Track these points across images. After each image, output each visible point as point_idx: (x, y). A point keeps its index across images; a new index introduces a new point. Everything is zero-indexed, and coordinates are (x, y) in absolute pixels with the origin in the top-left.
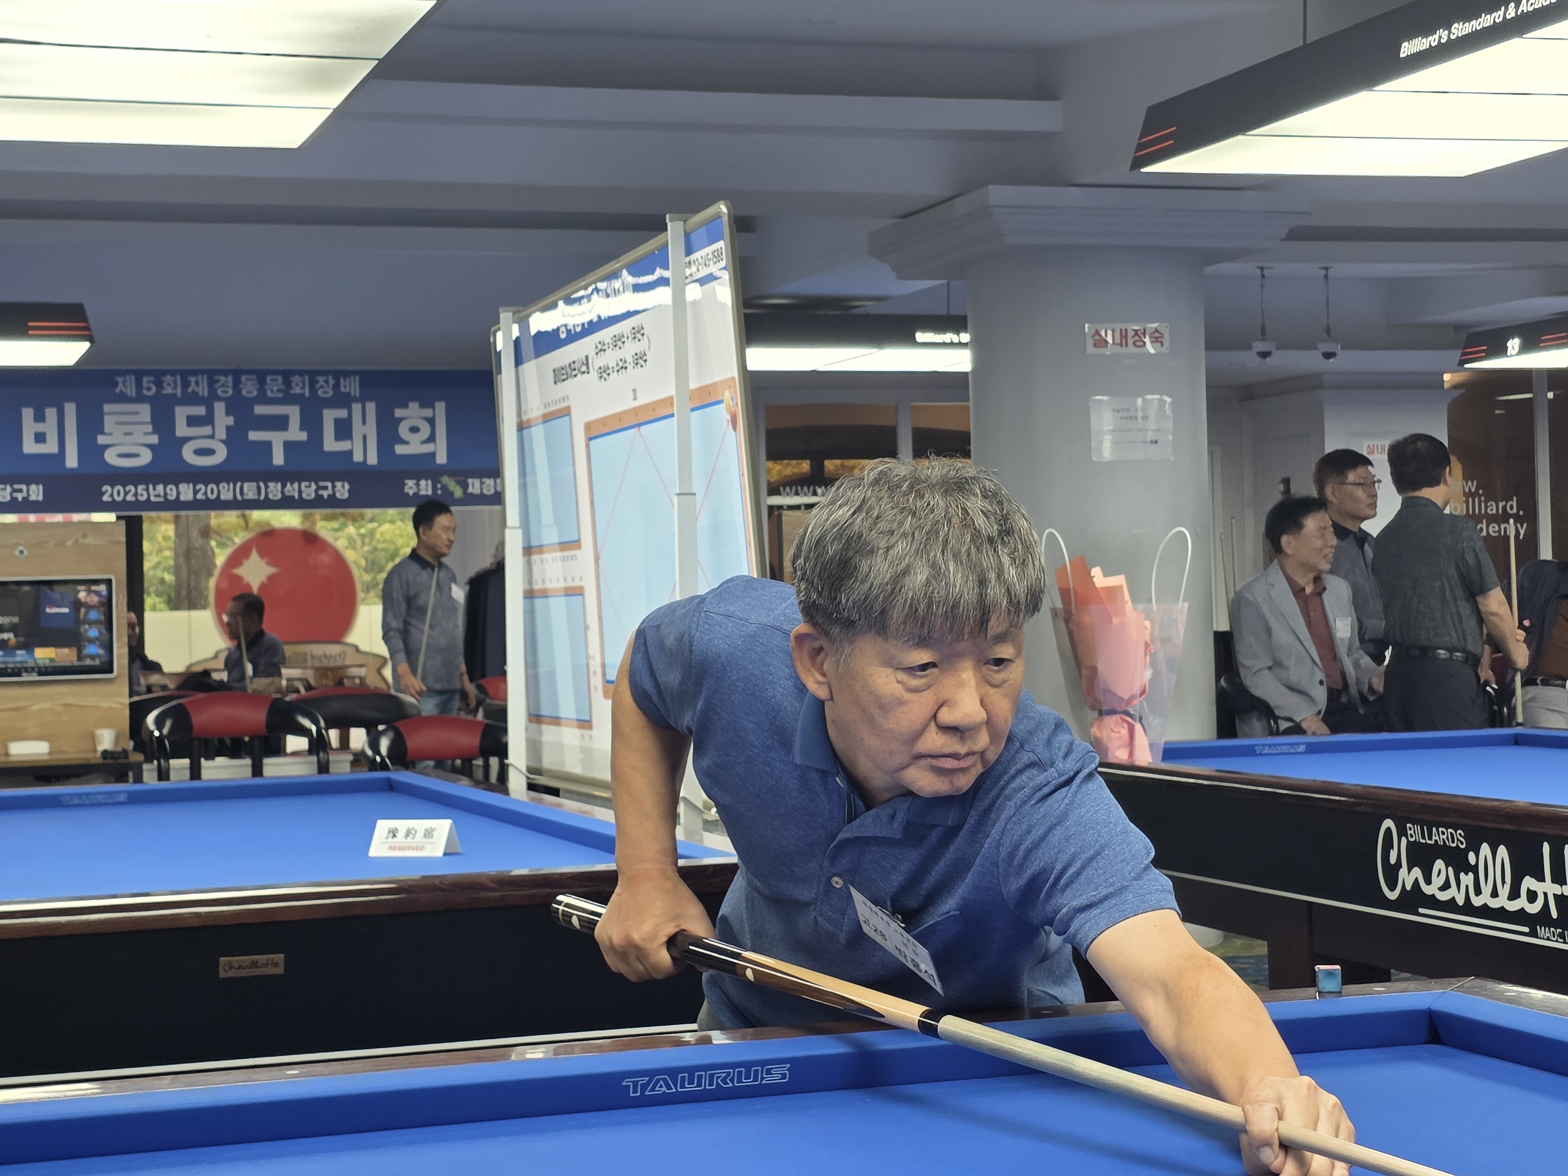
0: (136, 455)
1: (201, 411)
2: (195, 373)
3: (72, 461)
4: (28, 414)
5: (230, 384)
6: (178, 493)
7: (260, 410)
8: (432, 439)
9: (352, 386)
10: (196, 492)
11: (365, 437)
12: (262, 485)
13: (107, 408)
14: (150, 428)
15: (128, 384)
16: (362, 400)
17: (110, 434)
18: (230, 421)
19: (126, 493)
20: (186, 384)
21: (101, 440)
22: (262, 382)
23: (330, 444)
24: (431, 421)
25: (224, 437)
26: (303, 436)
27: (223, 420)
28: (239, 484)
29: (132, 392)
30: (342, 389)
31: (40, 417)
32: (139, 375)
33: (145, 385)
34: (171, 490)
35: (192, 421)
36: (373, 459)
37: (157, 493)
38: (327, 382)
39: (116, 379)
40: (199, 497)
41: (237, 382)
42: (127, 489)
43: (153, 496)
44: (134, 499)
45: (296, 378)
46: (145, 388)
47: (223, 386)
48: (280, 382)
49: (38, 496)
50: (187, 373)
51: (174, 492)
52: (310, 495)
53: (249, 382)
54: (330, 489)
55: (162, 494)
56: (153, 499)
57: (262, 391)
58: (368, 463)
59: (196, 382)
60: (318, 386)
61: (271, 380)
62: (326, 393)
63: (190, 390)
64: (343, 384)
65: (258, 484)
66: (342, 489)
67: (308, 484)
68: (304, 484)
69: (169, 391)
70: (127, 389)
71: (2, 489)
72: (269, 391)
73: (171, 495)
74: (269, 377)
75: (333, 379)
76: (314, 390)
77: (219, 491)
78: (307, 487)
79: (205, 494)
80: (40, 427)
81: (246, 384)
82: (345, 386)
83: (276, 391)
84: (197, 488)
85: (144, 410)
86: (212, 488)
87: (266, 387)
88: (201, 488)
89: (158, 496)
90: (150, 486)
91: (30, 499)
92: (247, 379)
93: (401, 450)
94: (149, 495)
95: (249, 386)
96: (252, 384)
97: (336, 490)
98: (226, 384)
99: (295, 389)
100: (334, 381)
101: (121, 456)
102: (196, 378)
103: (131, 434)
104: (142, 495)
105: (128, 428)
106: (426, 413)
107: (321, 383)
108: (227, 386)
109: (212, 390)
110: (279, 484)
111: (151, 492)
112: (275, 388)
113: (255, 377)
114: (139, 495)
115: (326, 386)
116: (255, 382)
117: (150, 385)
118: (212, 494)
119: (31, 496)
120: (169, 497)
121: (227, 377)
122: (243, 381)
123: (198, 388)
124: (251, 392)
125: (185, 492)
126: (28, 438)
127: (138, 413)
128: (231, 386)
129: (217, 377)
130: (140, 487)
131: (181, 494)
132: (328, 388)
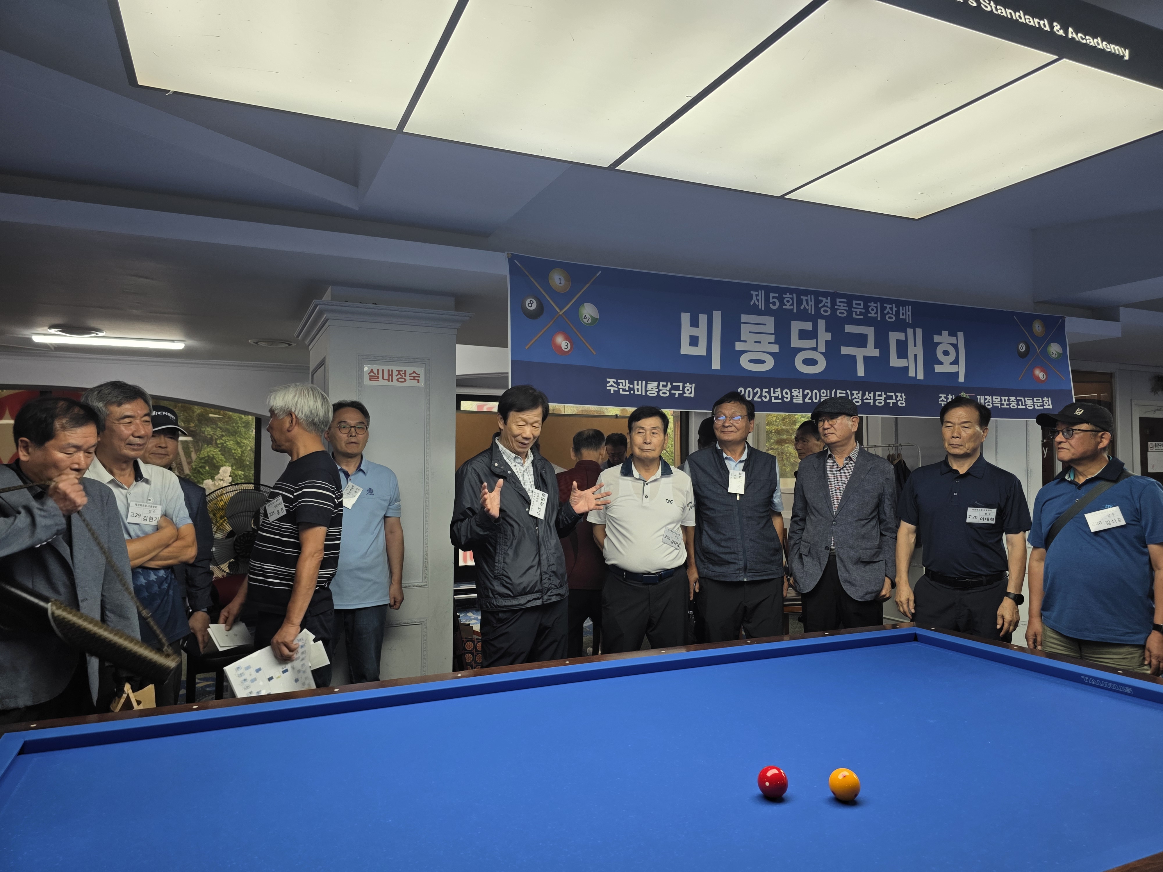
0: (763, 362)
1: (808, 326)
2: (806, 293)
3: (716, 365)
4: (685, 318)
5: (829, 305)
6: (792, 396)
7: (849, 329)
8: (956, 362)
9: (906, 314)
10: (804, 396)
11: (916, 356)
12: (848, 391)
13: (744, 318)
14: (772, 339)
15: (759, 298)
16: (914, 326)
17: (745, 341)
18: (828, 336)
19: (755, 394)
20: (800, 302)
21: (739, 346)
22: (850, 305)
23: (895, 362)
24: (956, 346)
25: (824, 351)
26: (876, 353)
27: (824, 336)
28: (834, 390)
29: (762, 306)
30: (901, 317)
31: (694, 323)
32: (768, 290)
33: (771, 300)
34: (787, 393)
35: (804, 335)
36: (921, 376)
37: (777, 395)
38: (891, 309)
39: (752, 292)
40: (807, 400)
41: (834, 303)
42: (755, 391)
43: (773, 398)
44: (760, 400)
45: (872, 304)
46: (771, 303)
47: (824, 306)
48: (862, 306)
49: (690, 393)
50: (800, 293)
51: (789, 396)
52: (881, 403)
53: (842, 304)
54: (894, 398)
55: (780, 397)
56: (773, 401)
57: (850, 313)
58: (918, 378)
59: (807, 301)
60: (885, 312)
61: (857, 304)
62: (891, 318)
63: (802, 308)
64: (901, 312)
65: (846, 392)
66: (901, 399)
67: (880, 393)
68: (877, 393)
69: (788, 307)
70: (758, 302)
71: (663, 386)
72: (854, 313)
73: (787, 398)
74: (855, 302)
75: (895, 308)
76: (883, 315)
77: (820, 396)
78: (879, 396)
79: (811, 398)
80: (694, 332)
81: (840, 306)
82: (903, 313)
83: (858, 313)
84: (805, 393)
85: (770, 322)
86: (816, 393)
87: (853, 309)
88: (808, 393)
89: (776, 398)
90: (772, 389)
91: (685, 395)
92: (840, 302)
93: (938, 369)
94: (770, 397)
95: (842, 307)
96: (843, 306)
97: (898, 399)
98: (826, 304)
99: (871, 313)
100: (896, 309)
101: (752, 361)
102: (807, 298)
103: (760, 342)
104: (765, 397)
105: (758, 337)
106: (953, 340)
107: (888, 309)
108: (827, 307)
109: (817, 309)
110: (861, 392)
111: (772, 395)
112: (858, 311)
113: (845, 300)
114: (764, 396)
115: (891, 312)
116: (846, 305)
117: (775, 300)
118: (816, 399)
119: (686, 394)
120: (785, 399)
121: (827, 299)
122: (838, 303)
123: (808, 306)
124: (843, 313)
125: (797, 396)
126: (685, 341)
127: (766, 325)
128: (830, 306)
129: (820, 298)
130: (764, 390)
131: (794, 398)
132: (892, 314)
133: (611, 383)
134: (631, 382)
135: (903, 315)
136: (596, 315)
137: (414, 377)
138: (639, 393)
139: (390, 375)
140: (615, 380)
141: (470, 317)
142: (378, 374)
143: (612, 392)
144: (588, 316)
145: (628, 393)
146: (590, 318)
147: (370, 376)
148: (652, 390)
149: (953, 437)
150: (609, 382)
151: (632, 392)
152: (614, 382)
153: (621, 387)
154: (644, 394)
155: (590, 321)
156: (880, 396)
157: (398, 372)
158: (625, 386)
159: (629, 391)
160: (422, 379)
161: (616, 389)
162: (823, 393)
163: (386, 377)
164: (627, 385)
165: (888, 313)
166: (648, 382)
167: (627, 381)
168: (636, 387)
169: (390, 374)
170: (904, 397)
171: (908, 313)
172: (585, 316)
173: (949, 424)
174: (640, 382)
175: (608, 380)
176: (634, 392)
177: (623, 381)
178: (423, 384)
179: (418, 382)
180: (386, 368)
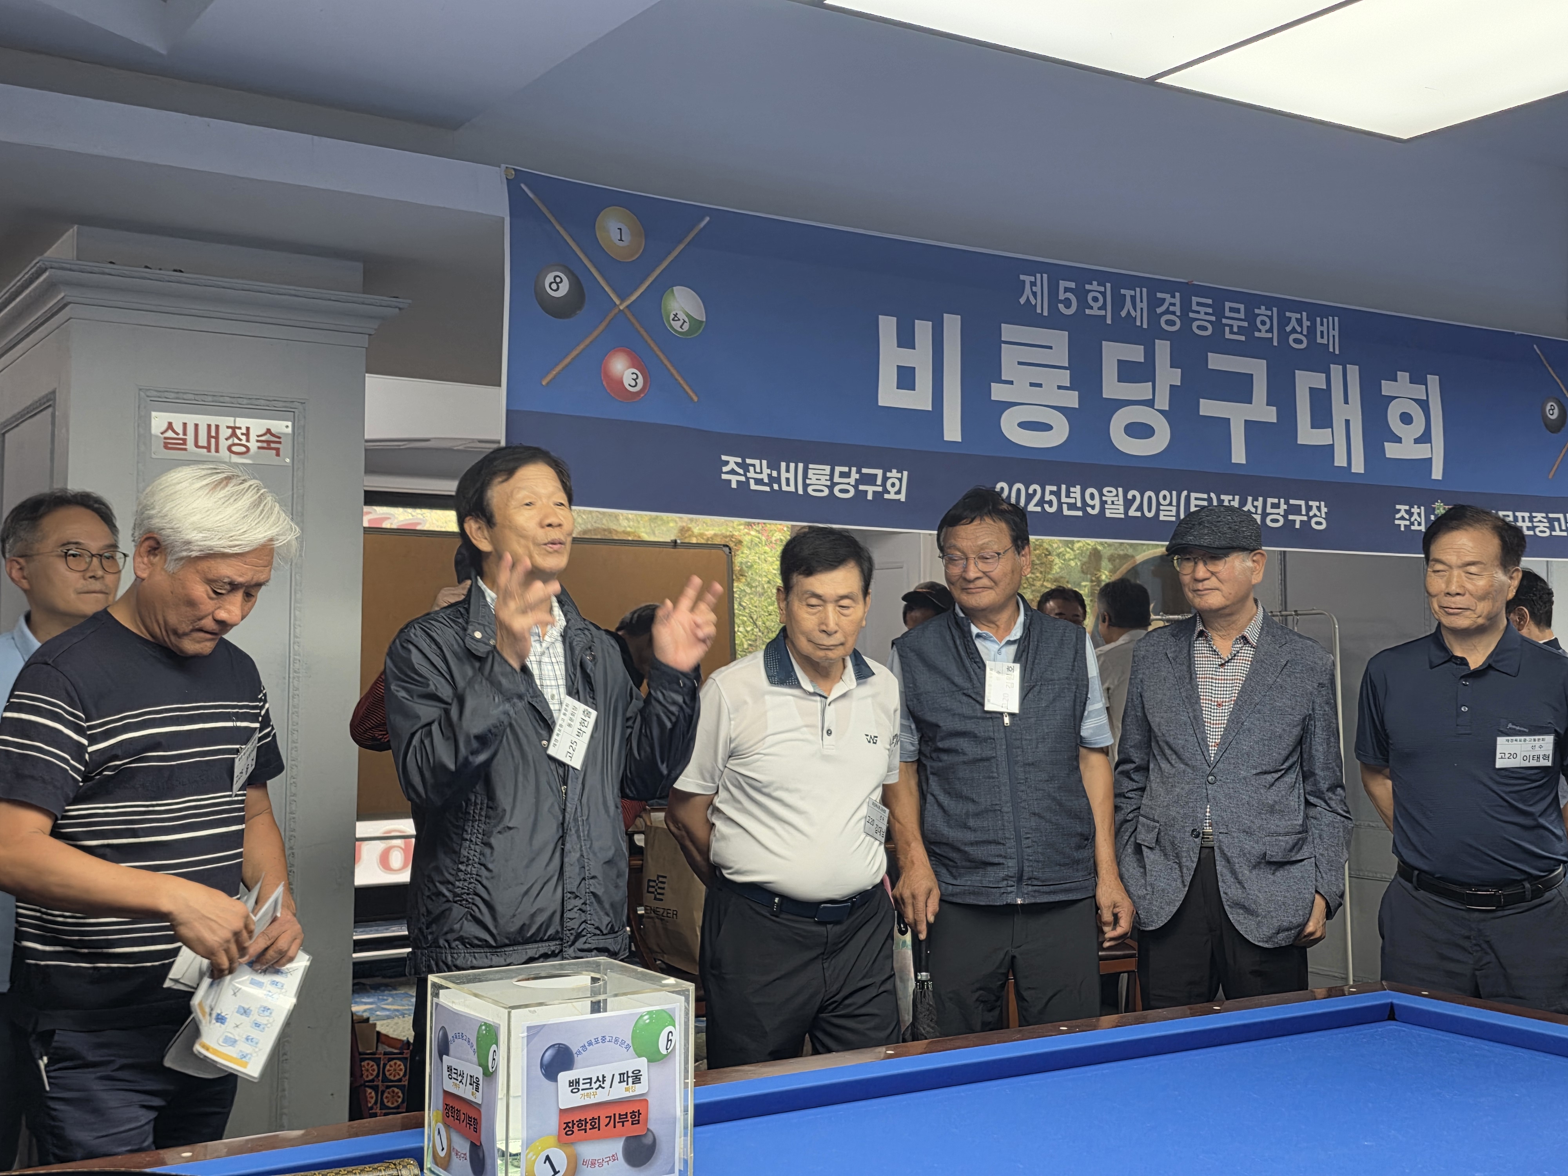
0: (1047, 427)
1: (1135, 353)
2: (1133, 282)
3: (952, 431)
4: (887, 326)
5: (1177, 309)
6: (1103, 503)
7: (1217, 362)
8: (1425, 438)
9: (1331, 335)
10: (1128, 503)
11: (1347, 422)
12: (1213, 495)
13: (1008, 331)
14: (1064, 377)
15: (1037, 289)
16: (1343, 361)
17: (1011, 383)
18: (1176, 377)
19: (1030, 497)
20: (1118, 302)
21: (998, 392)
22: (1219, 313)
23: (1305, 432)
24: (1424, 405)
25: (1167, 408)
26: (1270, 415)
27: (1167, 375)
28: (1185, 493)
29: (1043, 307)
30: (1319, 340)
31: (906, 340)
32: (1056, 273)
33: (1062, 296)
34: (1092, 496)
35: (1127, 372)
36: (1358, 467)
37: (1073, 501)
38: (1299, 322)
39: (1022, 277)
40: (1132, 513)
41: (1186, 307)
42: (1031, 491)
43: (1065, 507)
44: (1039, 509)
45: (1263, 310)
46: (1061, 302)
47: (1167, 312)
48: (1242, 316)
49: (898, 492)
50: (1120, 281)
51: (1097, 502)
52: (1277, 521)
53: (1203, 310)
54: (1304, 512)
55: (1079, 504)
56: (1066, 512)
57: (1218, 327)
58: (1353, 471)
59: (1133, 298)
60: (1288, 329)
61: (1232, 310)
62: (1298, 342)
63: (1123, 314)
64: (1319, 328)
65: (1209, 495)
66: (1318, 514)
67: (1276, 501)
68: (1270, 500)
69: (1095, 312)
70: (1036, 299)
71: (843, 475)
72: (1227, 329)
73: (1093, 507)
74: (1228, 305)
75: (1308, 320)
76: (1284, 336)
77: (1159, 504)
78: (1274, 506)
79: (1140, 508)
80: (907, 358)
81: (1198, 312)
82: (1322, 332)
83: (1235, 329)
84: (1130, 497)
85: (1060, 340)
86: (1150, 498)
87: (1224, 321)
88: (1134, 497)
89: (1072, 506)
90: (1064, 487)
91: (886, 496)
92: (1198, 304)
93: (1392, 451)
94: (1060, 504)
95: (1202, 316)
96: (1206, 314)
97: (1311, 514)
98: (1172, 308)
99: (1260, 331)
100: (1309, 323)
101: (1024, 425)
102: (1133, 293)
103: (1040, 385)
104: (1050, 503)
105: (1037, 374)
106: (1419, 391)
107: (1293, 322)
108: (1174, 313)
109: (1154, 318)
110: (1237, 497)
111: (1064, 499)
112: (1235, 324)
113: (1210, 301)
114: (1047, 502)
115: (1299, 329)
116: (1210, 310)
117: (1069, 295)
118: (1150, 510)
119: (889, 493)
120: (1089, 509)
121: (1173, 297)
122: (1195, 307)
123: (1135, 310)
124: (1205, 328)
125: (1113, 502)
126: (887, 377)
127: (1051, 348)
128: (1178, 314)
129: (1159, 295)
130: (1049, 488)
131: (1106, 506)
132: (1301, 333)
133: (732, 466)
134: (774, 465)
135: (1322, 337)
136: (699, 314)
137: (268, 442)
138: (792, 489)
139: (213, 437)
140: (739, 460)
141: (400, 309)
142: (185, 434)
143: (734, 485)
144: (682, 316)
145: (767, 489)
146: (687, 320)
147: (166, 438)
148: (818, 482)
149: (1448, 594)
150: (727, 463)
151: (776, 487)
152: (736, 463)
153: (751, 474)
154: (800, 492)
155: (686, 327)
156: (1276, 506)
157: (230, 431)
158: (761, 473)
159: (770, 485)
160: (286, 447)
161: (743, 479)
162: (1165, 498)
163: (203, 441)
164: (766, 471)
165: (1294, 331)
166: (811, 466)
167: (764, 462)
168: (784, 475)
169: (213, 434)
170: (1324, 510)
171: (1331, 332)
172: (676, 315)
173: (1439, 567)
174: (792, 465)
175: (724, 458)
176: (780, 486)
177: (757, 462)
178: (288, 460)
179: (278, 455)
180: (204, 420)
